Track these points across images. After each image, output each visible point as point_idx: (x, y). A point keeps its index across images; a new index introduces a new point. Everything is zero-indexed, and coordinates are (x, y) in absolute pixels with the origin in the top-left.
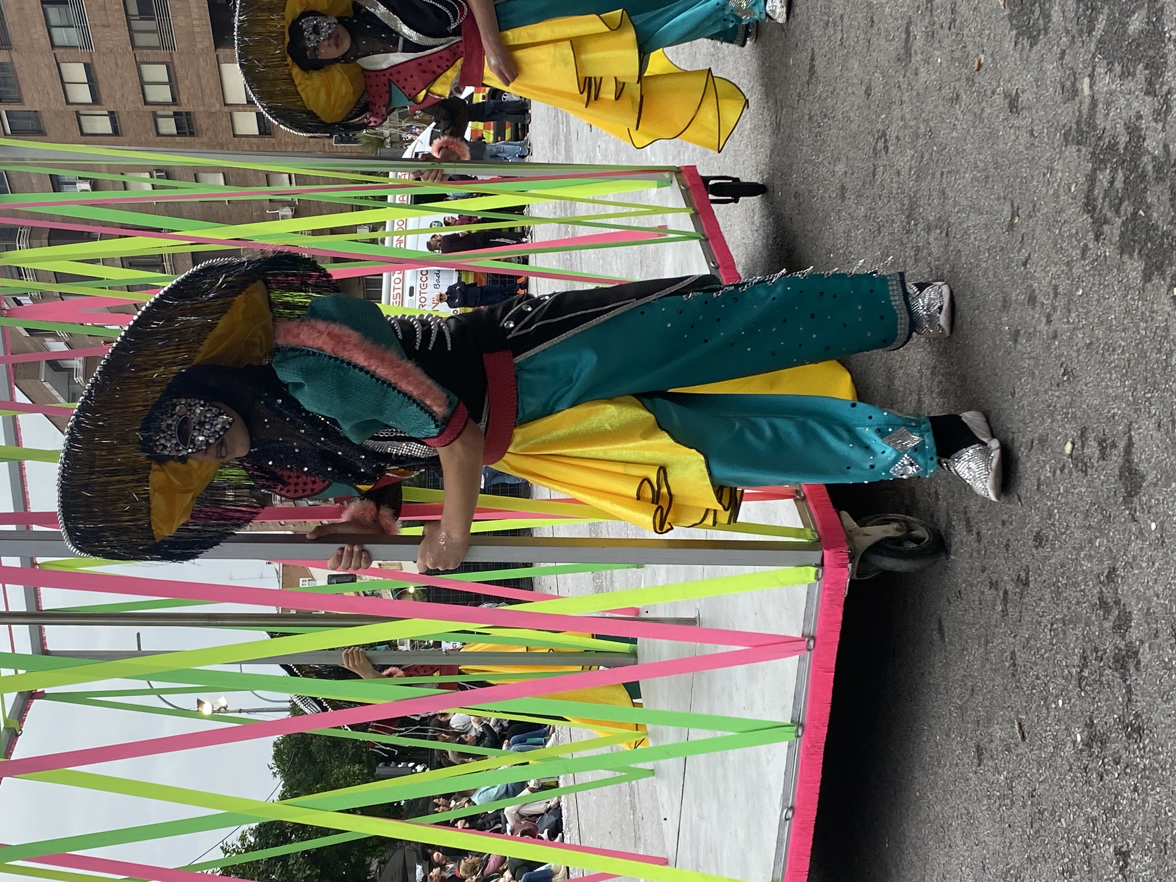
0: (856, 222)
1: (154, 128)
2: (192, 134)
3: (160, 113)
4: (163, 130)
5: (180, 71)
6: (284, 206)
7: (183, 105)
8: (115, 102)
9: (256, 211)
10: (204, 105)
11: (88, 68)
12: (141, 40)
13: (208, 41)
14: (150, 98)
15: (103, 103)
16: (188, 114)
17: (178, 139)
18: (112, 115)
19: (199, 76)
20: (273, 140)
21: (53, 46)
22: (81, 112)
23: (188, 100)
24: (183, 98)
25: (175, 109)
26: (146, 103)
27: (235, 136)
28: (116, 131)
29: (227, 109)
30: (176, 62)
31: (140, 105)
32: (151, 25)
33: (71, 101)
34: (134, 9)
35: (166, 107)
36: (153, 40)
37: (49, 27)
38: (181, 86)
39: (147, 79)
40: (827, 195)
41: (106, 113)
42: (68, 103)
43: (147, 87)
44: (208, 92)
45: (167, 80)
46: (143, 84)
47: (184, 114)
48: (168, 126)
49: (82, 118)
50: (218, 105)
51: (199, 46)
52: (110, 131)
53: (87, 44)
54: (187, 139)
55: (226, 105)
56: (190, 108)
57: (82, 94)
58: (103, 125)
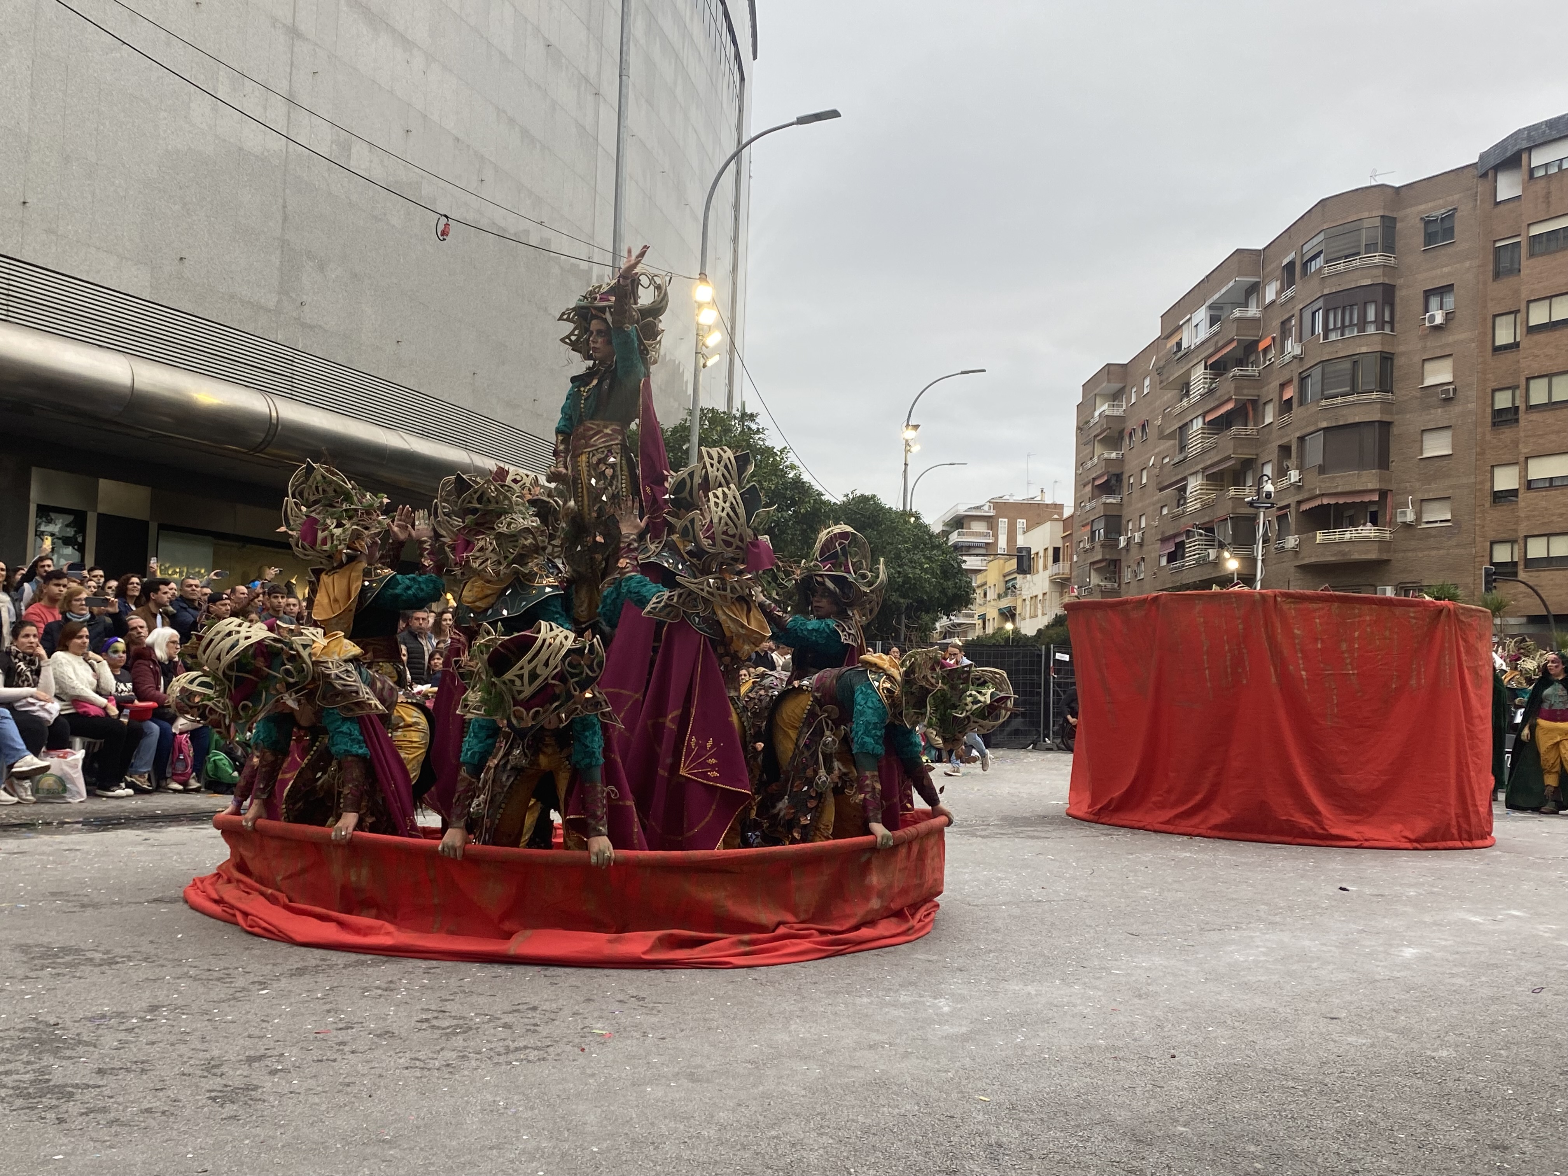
0: (1468, 1160)
1: (1501, 387)
2: (1494, 424)
3: (1518, 392)
4: (1498, 395)
5: (1562, 414)
6: (1416, 514)
7: (1527, 416)
8: (1530, 348)
9: (1411, 486)
10: (1525, 436)
14: (1533, 384)
15: (1529, 336)
16: (1517, 421)
17: (1489, 410)
18: (1515, 345)
19: (1558, 432)
20: (1487, 505)
22: (1518, 315)
23: (1531, 421)
24: (1535, 416)
25: (1522, 407)
26: (1528, 379)
27: (1493, 467)
28: (1497, 349)
29: (1522, 459)
31: (1527, 373)
33: (1532, 305)
35: (1524, 399)
38: (1547, 414)
39: (1555, 380)
40: (1493, 1127)
41: (1518, 339)
42: (1529, 302)
43: (1545, 381)
44: (1541, 441)
45: (1553, 401)
46: (1550, 376)
47: (1516, 417)
48: (1503, 401)
49: (1513, 316)
50: (1526, 451)
52: (1497, 343)
54: (1489, 419)
55: (1527, 458)
56: (1522, 422)
57: (1538, 315)
58: (1504, 336)
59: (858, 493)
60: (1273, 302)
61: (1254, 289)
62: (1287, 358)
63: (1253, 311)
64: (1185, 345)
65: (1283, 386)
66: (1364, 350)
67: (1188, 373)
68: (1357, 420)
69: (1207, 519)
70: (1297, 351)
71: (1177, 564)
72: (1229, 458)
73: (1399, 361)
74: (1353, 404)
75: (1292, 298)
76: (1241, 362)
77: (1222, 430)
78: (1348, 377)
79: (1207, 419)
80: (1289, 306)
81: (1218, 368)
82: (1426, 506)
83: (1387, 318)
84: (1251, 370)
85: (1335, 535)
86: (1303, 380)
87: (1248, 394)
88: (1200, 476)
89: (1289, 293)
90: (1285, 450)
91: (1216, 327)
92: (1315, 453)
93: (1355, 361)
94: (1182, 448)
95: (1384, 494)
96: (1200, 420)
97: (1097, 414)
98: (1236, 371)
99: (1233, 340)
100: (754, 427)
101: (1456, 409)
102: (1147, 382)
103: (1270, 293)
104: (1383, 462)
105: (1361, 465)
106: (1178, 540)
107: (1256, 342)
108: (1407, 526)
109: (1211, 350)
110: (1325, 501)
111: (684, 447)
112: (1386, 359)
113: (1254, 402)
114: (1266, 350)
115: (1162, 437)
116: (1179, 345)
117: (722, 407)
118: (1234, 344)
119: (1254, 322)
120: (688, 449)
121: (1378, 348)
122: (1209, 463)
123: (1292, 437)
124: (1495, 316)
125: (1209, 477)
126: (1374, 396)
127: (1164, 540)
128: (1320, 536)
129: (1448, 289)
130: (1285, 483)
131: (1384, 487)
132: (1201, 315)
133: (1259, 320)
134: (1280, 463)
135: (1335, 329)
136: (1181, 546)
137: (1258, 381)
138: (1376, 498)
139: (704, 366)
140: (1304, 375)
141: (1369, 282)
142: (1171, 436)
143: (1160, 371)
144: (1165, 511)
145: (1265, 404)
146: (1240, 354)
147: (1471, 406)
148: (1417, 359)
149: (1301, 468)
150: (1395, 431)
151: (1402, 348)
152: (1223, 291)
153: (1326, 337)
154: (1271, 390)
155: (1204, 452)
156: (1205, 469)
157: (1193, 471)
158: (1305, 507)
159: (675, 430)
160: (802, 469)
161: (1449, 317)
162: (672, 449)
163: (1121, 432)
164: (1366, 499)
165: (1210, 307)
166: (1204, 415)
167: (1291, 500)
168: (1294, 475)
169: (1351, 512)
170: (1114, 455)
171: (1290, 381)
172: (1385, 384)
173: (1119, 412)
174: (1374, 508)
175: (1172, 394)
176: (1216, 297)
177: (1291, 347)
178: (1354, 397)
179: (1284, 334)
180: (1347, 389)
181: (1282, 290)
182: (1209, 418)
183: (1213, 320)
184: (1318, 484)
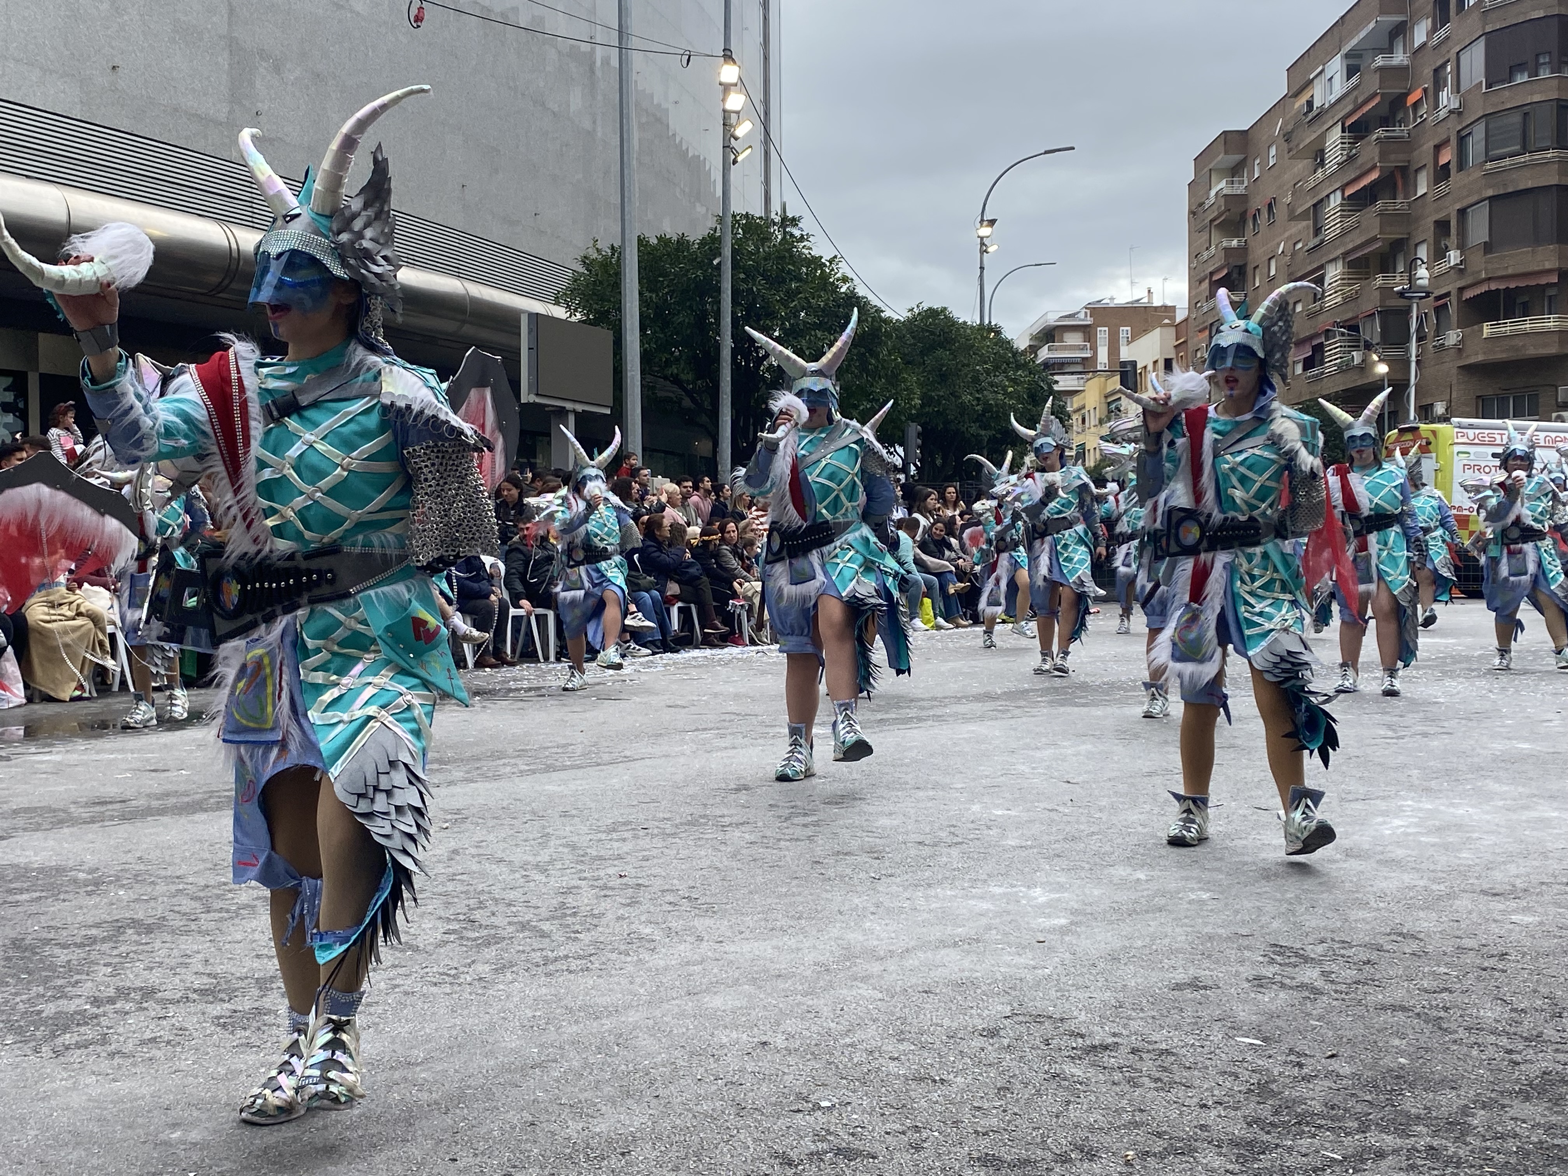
59: (925, 306)
60: (1424, 45)
61: (1400, 31)
62: (1443, 114)
63: (1399, 58)
64: (1317, 104)
65: (1438, 148)
66: (1537, 98)
67: (1322, 137)
68: (1530, 184)
69: (1350, 315)
70: (1455, 105)
71: (1315, 371)
72: (1374, 239)
74: (1525, 166)
75: (1447, 38)
76: (1386, 121)
77: (1366, 206)
78: (1518, 133)
79: (1347, 194)
80: (1444, 49)
81: (1357, 130)
84: (1400, 130)
85: (1507, 327)
87: (1396, 160)
88: (1340, 264)
89: (1442, 33)
90: (1442, 226)
91: (1354, 80)
92: (1479, 229)
93: (1526, 112)
94: (1317, 231)
95: (1564, 274)
96: (1339, 194)
97: (1213, 193)
98: (1380, 132)
99: (1375, 95)
100: (797, 233)
102: (1273, 151)
103: (1420, 35)
104: (1562, 236)
105: (1537, 241)
106: (1315, 343)
107: (1404, 96)
109: (1350, 108)
110: (1493, 286)
111: (715, 262)
112: (1565, 109)
113: (1403, 170)
114: (1416, 105)
115: (1293, 217)
116: (1310, 103)
117: (758, 211)
118: (1377, 100)
119: (1401, 71)
120: (719, 264)
121: (1554, 95)
122: (1350, 246)
123: (1451, 210)
125: (1351, 265)
126: (1550, 154)
128: (1487, 329)
130: (1443, 267)
131: (1564, 265)
132: (1336, 66)
133: (1406, 68)
134: (1437, 242)
136: (1319, 349)
137: (1408, 144)
138: (1555, 279)
139: (735, 162)
140: (1464, 133)
141: (1541, 14)
142: (1304, 216)
143: (1288, 137)
145: (1417, 171)
146: (1384, 111)
149: (1461, 246)
152: (1362, 34)
153: (1489, 85)
154: (1423, 153)
155: (1344, 233)
156: (1345, 255)
157: (1332, 257)
158: (1469, 294)
159: (703, 242)
160: (857, 281)
162: (701, 265)
163: (1243, 215)
164: (1543, 281)
165: (1347, 56)
166: (1343, 189)
167: (1451, 287)
168: (1454, 257)
169: (1526, 298)
170: (1235, 243)
171: (1446, 142)
172: (1563, 138)
173: (1239, 190)
174: (1552, 292)
175: (1302, 165)
176: (1354, 42)
177: (1447, 99)
178: (1527, 157)
179: (1438, 84)
180: (1517, 148)
181: (1434, 29)
182: (1349, 192)
183: (1351, 71)
184: (1481, 266)
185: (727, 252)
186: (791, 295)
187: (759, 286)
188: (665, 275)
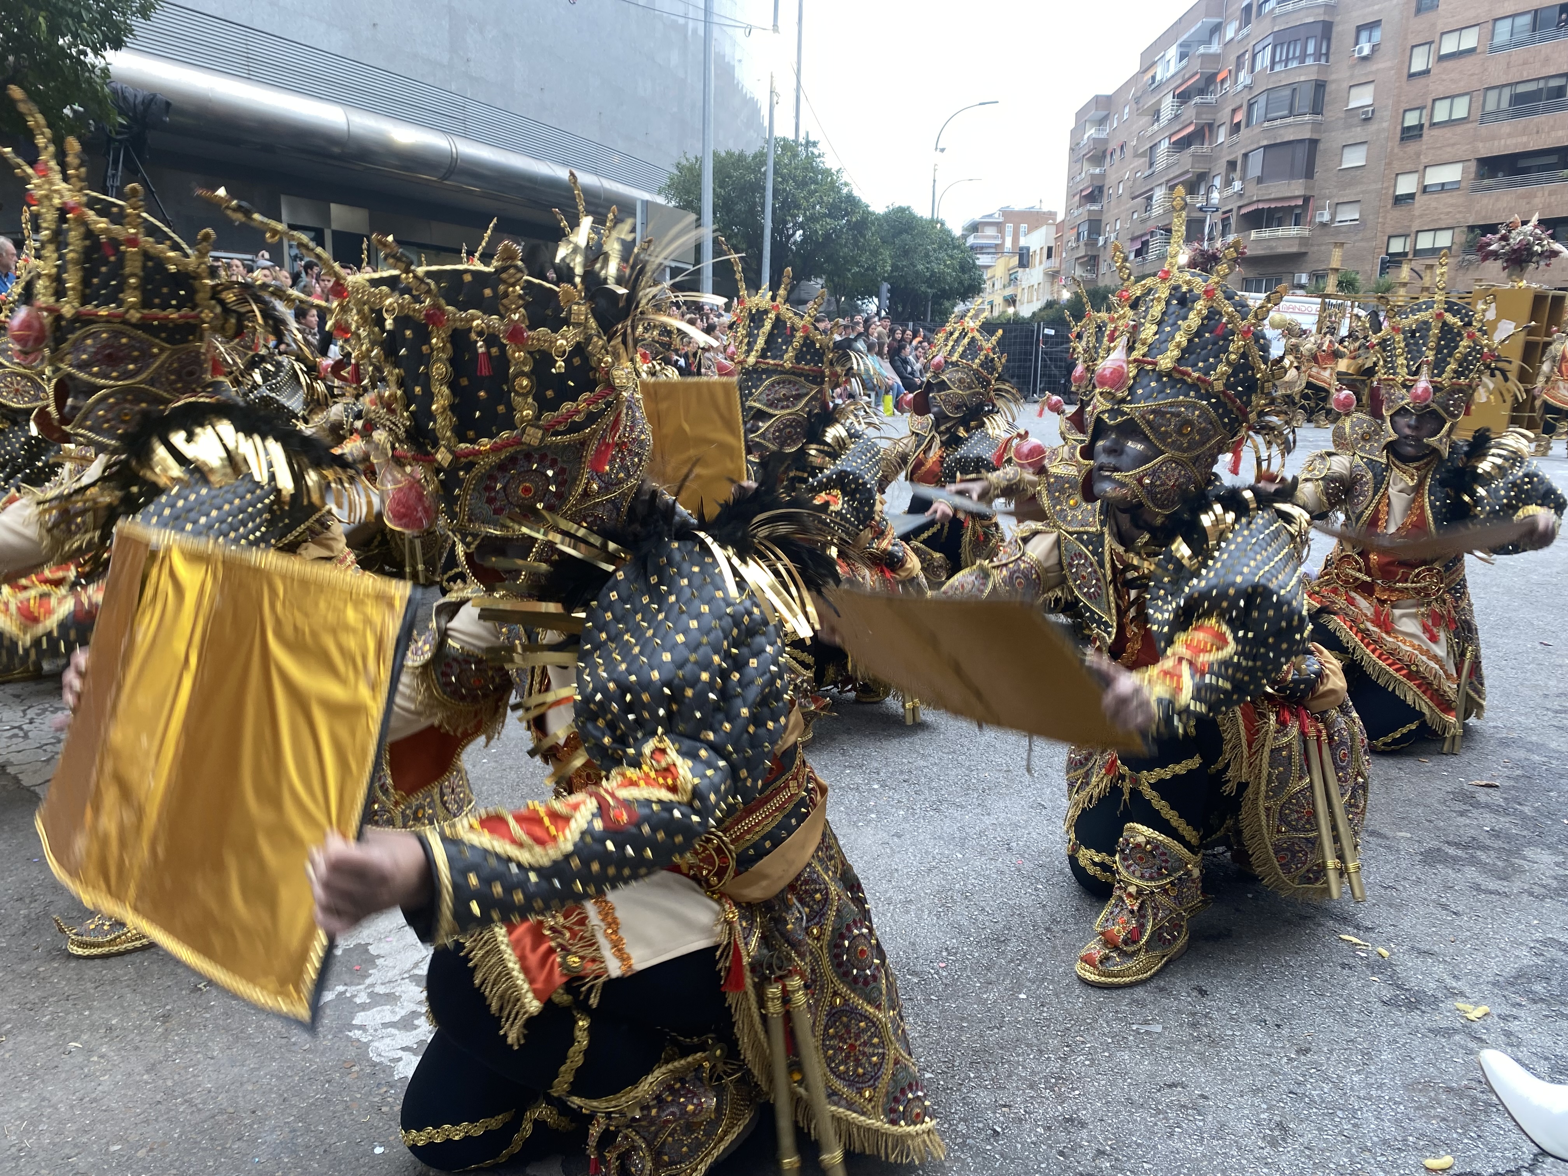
1: (1411, 107)
2: (1402, 139)
3: (1424, 112)
4: (1409, 115)
5: (1459, 129)
6: (1331, 215)
7: (1430, 131)
8: (1438, 74)
9: (1329, 192)
10: (1426, 149)
11: (1472, 51)
12: (1492, 96)
13: (1484, 153)
14: (1438, 104)
15: (1439, 64)
16: (1421, 136)
17: (1399, 128)
18: (1427, 72)
19: (1454, 144)
20: (1389, 206)
21: (1496, 20)
22: (1432, 46)
23: (1433, 136)
24: (1436, 132)
25: (1427, 125)
26: (1434, 101)
27: (1397, 174)
28: (1411, 76)
29: (1421, 168)
30: (1470, 126)
31: (1434, 96)
32: (1505, 104)
33: (1445, 37)
34: (1521, 89)
35: (1428, 118)
36: (1491, 106)
37: (1513, 16)
38: (1445, 130)
39: (1457, 101)
41: (1430, 67)
42: (1443, 34)
43: (1448, 101)
44: (1438, 153)
45: (1453, 118)
46: (1452, 97)
47: (1420, 133)
48: (1411, 119)
49: (1428, 46)
50: (1426, 161)
51: (1481, 145)
52: (1413, 71)
53: (1493, 50)
54: (1399, 135)
55: (1426, 167)
56: (1425, 137)
57: (1449, 46)
58: (1418, 65)
59: (897, 205)
60: (1233, 39)
61: (1217, 29)
62: (1239, 88)
63: (1215, 48)
64: (1158, 78)
65: (1234, 111)
66: (1302, 79)
67: (1159, 102)
68: (1290, 138)
70: (1248, 82)
71: (1142, 258)
72: (1187, 172)
73: (1330, 88)
74: (1289, 125)
75: (1248, 36)
76: (1202, 92)
77: (1183, 149)
78: (1288, 102)
79: (1172, 140)
80: (1245, 42)
81: (1183, 97)
82: (1340, 208)
83: (1324, 51)
84: (1210, 98)
85: (1266, 233)
86: (1250, 106)
87: (1206, 119)
88: (1164, 186)
89: (1245, 31)
90: (1232, 165)
91: (1184, 62)
92: (1255, 167)
93: (1294, 88)
94: (1151, 165)
95: (1307, 199)
96: (1167, 141)
97: (1086, 137)
98: (1197, 99)
99: (1197, 73)
100: (816, 152)
101: (1373, 127)
102: (1127, 110)
103: (1230, 32)
104: (1309, 174)
105: (1292, 176)
106: (1144, 239)
107: (1215, 75)
108: (1323, 225)
109: (1180, 81)
110: (1261, 206)
111: (763, 170)
112: (1320, 86)
113: (1210, 126)
114: (1223, 82)
115: (1136, 155)
116: (1154, 78)
117: (791, 136)
118: (1197, 76)
119: (1216, 57)
120: (765, 171)
121: (1314, 77)
122: (1171, 176)
123: (1238, 154)
124: (1413, 47)
126: (1307, 118)
127: (1133, 239)
128: (1254, 234)
129: (1376, 24)
130: (1230, 191)
131: (1308, 193)
132: (1173, 52)
133: (1219, 55)
134: (1227, 175)
135: (1280, 61)
136: (1145, 244)
137: (1215, 108)
138: (1300, 202)
139: (777, 102)
140: (1252, 101)
141: (1310, 20)
142: (1143, 155)
143: (1137, 100)
144: (1135, 216)
145: (1219, 126)
146: (1202, 85)
147: (1385, 125)
148: (1345, 85)
149: (1243, 179)
150: (1321, 146)
151: (1333, 77)
152: (1193, 30)
153: (1272, 69)
154: (1224, 115)
155: (1168, 167)
156: (1168, 181)
157: (1158, 183)
158: (1244, 211)
159: (755, 156)
160: (853, 186)
161: (1374, 49)
162: (754, 172)
163: (1104, 152)
164: (1293, 204)
165: (1181, 45)
166: (1170, 137)
167: (1234, 206)
168: (1237, 185)
169: (1280, 215)
170: (1097, 171)
171: (1240, 107)
172: (1317, 108)
173: (1103, 135)
174: (1298, 211)
175: (1146, 119)
176: (1185, 37)
177: (1244, 77)
178: (1291, 120)
179: (1239, 67)
180: (1286, 112)
181: (1240, 29)
182: (1174, 139)
183: (1182, 56)
184: (1255, 192)
185: (771, 163)
186: (812, 193)
187: (790, 186)
188: (730, 177)
